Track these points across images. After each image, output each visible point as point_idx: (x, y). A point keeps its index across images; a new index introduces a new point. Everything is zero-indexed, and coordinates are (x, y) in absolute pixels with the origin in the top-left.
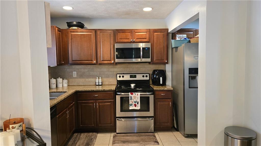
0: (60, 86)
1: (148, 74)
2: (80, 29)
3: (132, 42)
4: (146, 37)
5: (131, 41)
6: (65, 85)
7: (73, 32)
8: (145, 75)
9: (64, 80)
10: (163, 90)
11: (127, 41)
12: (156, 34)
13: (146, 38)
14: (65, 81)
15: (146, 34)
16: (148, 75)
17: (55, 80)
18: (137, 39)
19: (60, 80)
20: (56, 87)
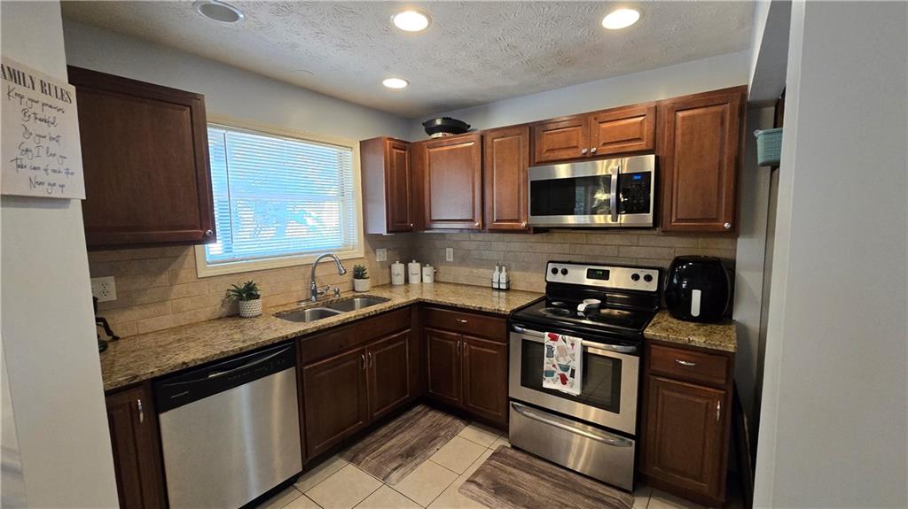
0: (414, 280)
1: (657, 271)
2: (451, 135)
3: (588, 155)
4: (641, 133)
5: (585, 154)
6: (428, 280)
7: (434, 146)
8: (642, 273)
9: (424, 269)
10: (686, 345)
11: (571, 157)
12: (683, 118)
13: (639, 139)
14: (428, 270)
15: (642, 121)
16: (655, 274)
17: (403, 265)
18: (605, 144)
19: (414, 267)
20: (403, 282)
